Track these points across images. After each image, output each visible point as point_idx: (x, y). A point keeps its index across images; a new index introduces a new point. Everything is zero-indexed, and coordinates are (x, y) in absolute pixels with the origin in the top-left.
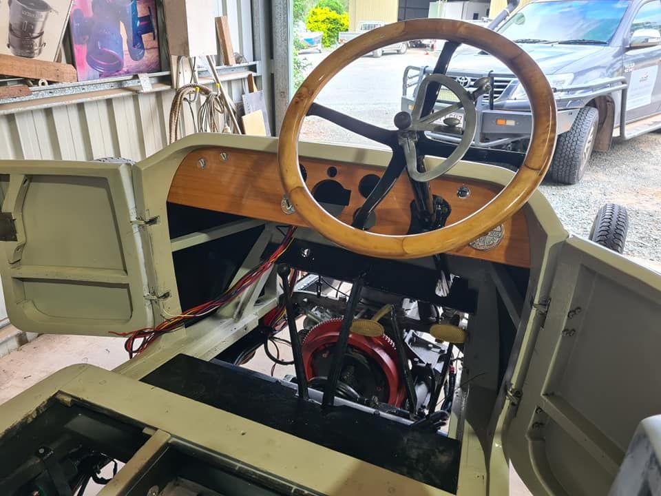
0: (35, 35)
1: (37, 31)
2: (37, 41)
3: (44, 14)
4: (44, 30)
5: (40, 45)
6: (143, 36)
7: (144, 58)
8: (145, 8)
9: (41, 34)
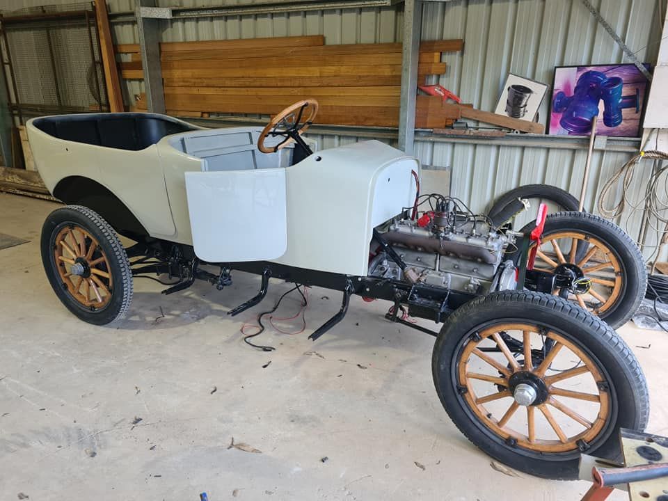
0: (522, 106)
1: (523, 103)
2: (522, 109)
3: (528, 95)
4: (528, 103)
5: (524, 112)
6: (623, 110)
7: (620, 126)
8: (631, 89)
9: (525, 105)
